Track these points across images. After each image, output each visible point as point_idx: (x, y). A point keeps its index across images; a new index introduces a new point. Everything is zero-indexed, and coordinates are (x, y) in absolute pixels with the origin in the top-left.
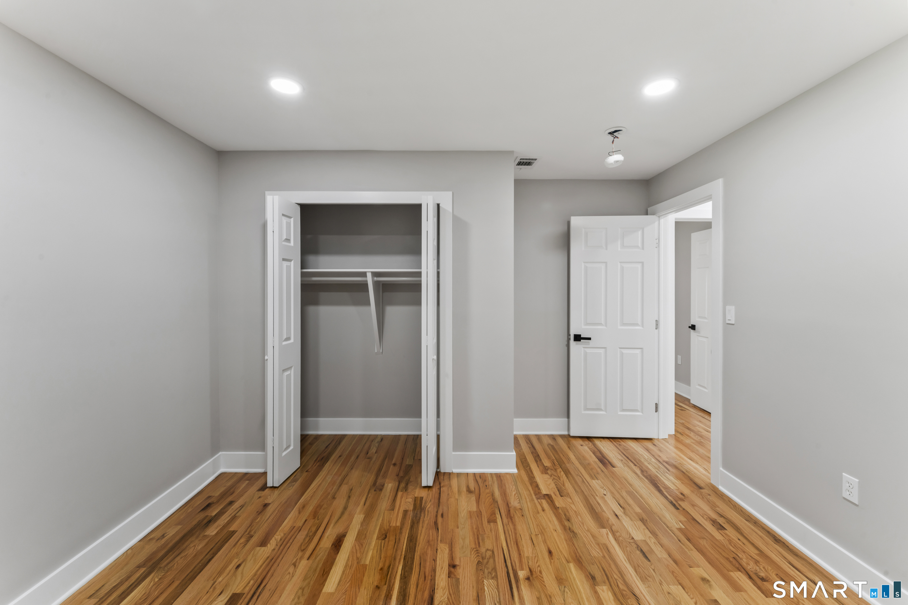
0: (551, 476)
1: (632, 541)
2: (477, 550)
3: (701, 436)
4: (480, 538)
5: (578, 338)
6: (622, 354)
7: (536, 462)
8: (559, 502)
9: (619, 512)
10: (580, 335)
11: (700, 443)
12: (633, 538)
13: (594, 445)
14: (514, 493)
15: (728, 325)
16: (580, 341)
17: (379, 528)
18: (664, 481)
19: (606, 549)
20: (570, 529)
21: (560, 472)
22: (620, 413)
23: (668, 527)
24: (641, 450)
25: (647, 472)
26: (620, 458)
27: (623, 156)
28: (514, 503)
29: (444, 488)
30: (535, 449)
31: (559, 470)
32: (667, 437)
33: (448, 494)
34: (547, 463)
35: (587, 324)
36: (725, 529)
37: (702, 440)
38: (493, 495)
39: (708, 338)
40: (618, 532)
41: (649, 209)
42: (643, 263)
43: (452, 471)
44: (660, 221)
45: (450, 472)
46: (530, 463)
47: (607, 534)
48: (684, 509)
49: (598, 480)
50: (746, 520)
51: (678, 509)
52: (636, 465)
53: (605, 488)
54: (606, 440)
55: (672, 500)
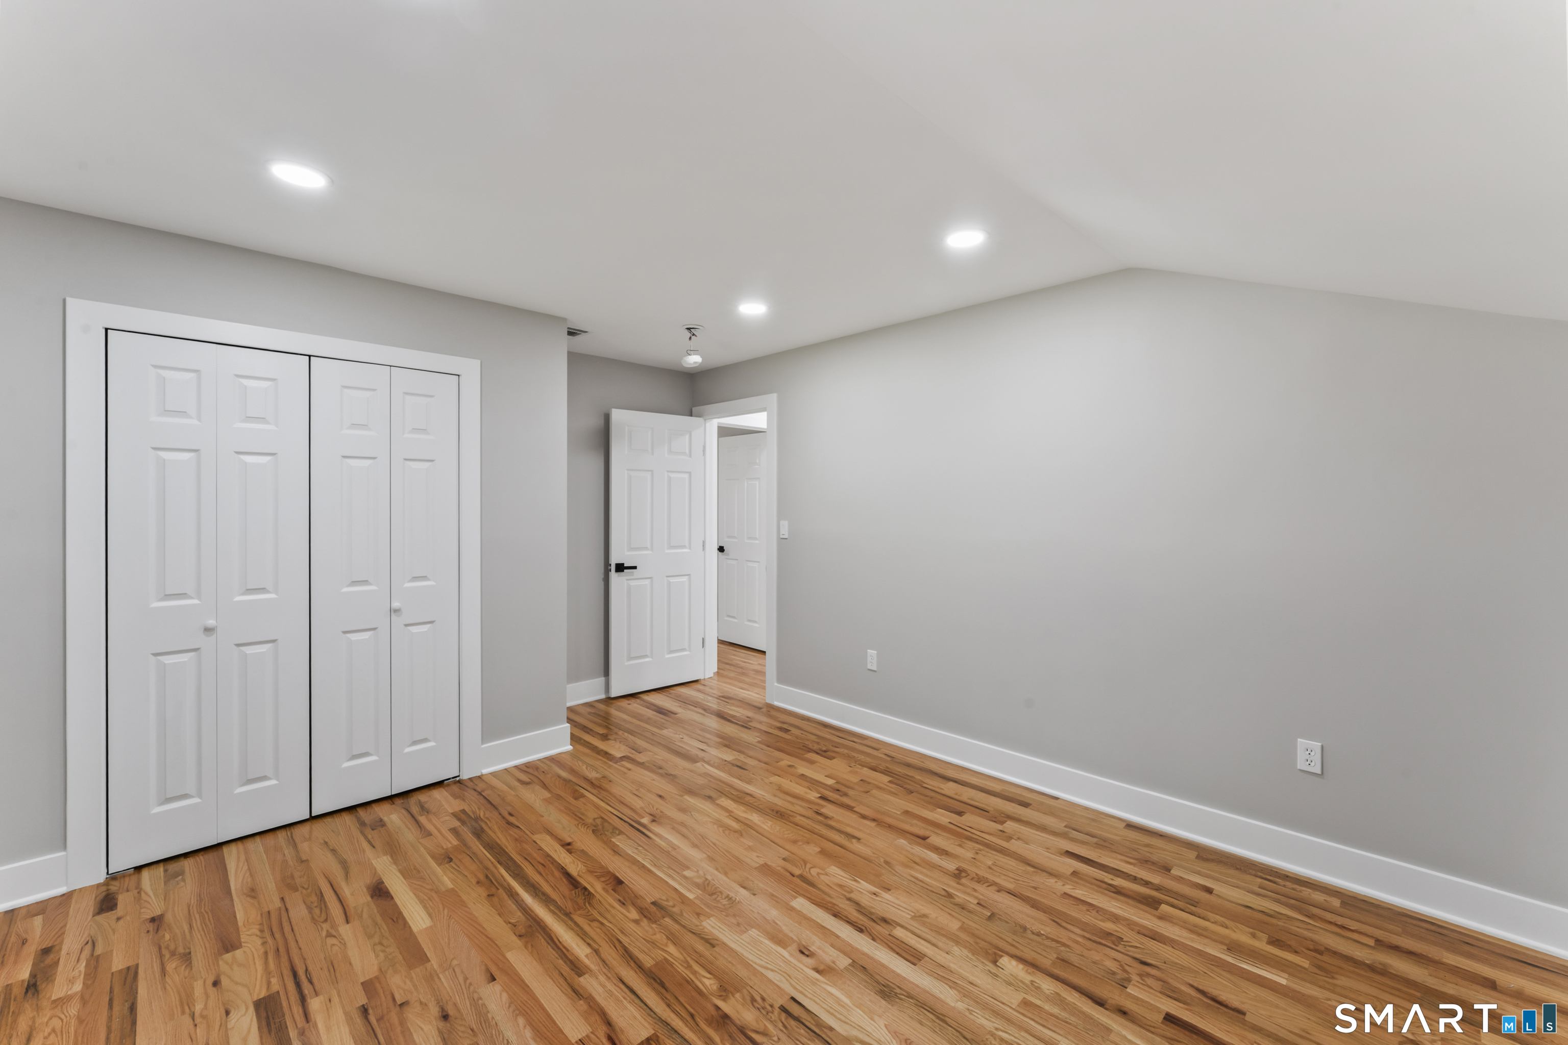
0: (615, 740)
1: (726, 763)
2: (583, 824)
3: (742, 668)
4: (578, 814)
5: (620, 568)
6: (669, 583)
7: (588, 733)
8: (641, 758)
9: (703, 747)
10: (623, 564)
11: (743, 674)
12: (726, 761)
13: (643, 700)
14: (584, 767)
15: (781, 540)
16: (623, 571)
17: (429, 857)
18: (728, 712)
19: (707, 775)
20: (666, 774)
21: (623, 734)
22: (668, 656)
23: (749, 743)
24: (693, 692)
25: (709, 709)
26: (677, 704)
27: (701, 357)
28: (592, 775)
29: (485, 792)
30: (576, 722)
31: (620, 732)
32: (712, 676)
33: (499, 795)
34: (602, 731)
35: (631, 549)
36: (790, 731)
37: (744, 671)
38: (559, 777)
39: (737, 560)
40: (710, 761)
41: (693, 409)
42: (690, 473)
43: (482, 772)
44: (706, 424)
45: (478, 775)
46: (581, 737)
47: (703, 765)
48: (755, 727)
49: (667, 729)
50: (802, 720)
51: (750, 729)
52: (696, 707)
53: (678, 733)
54: (653, 693)
55: (743, 724)
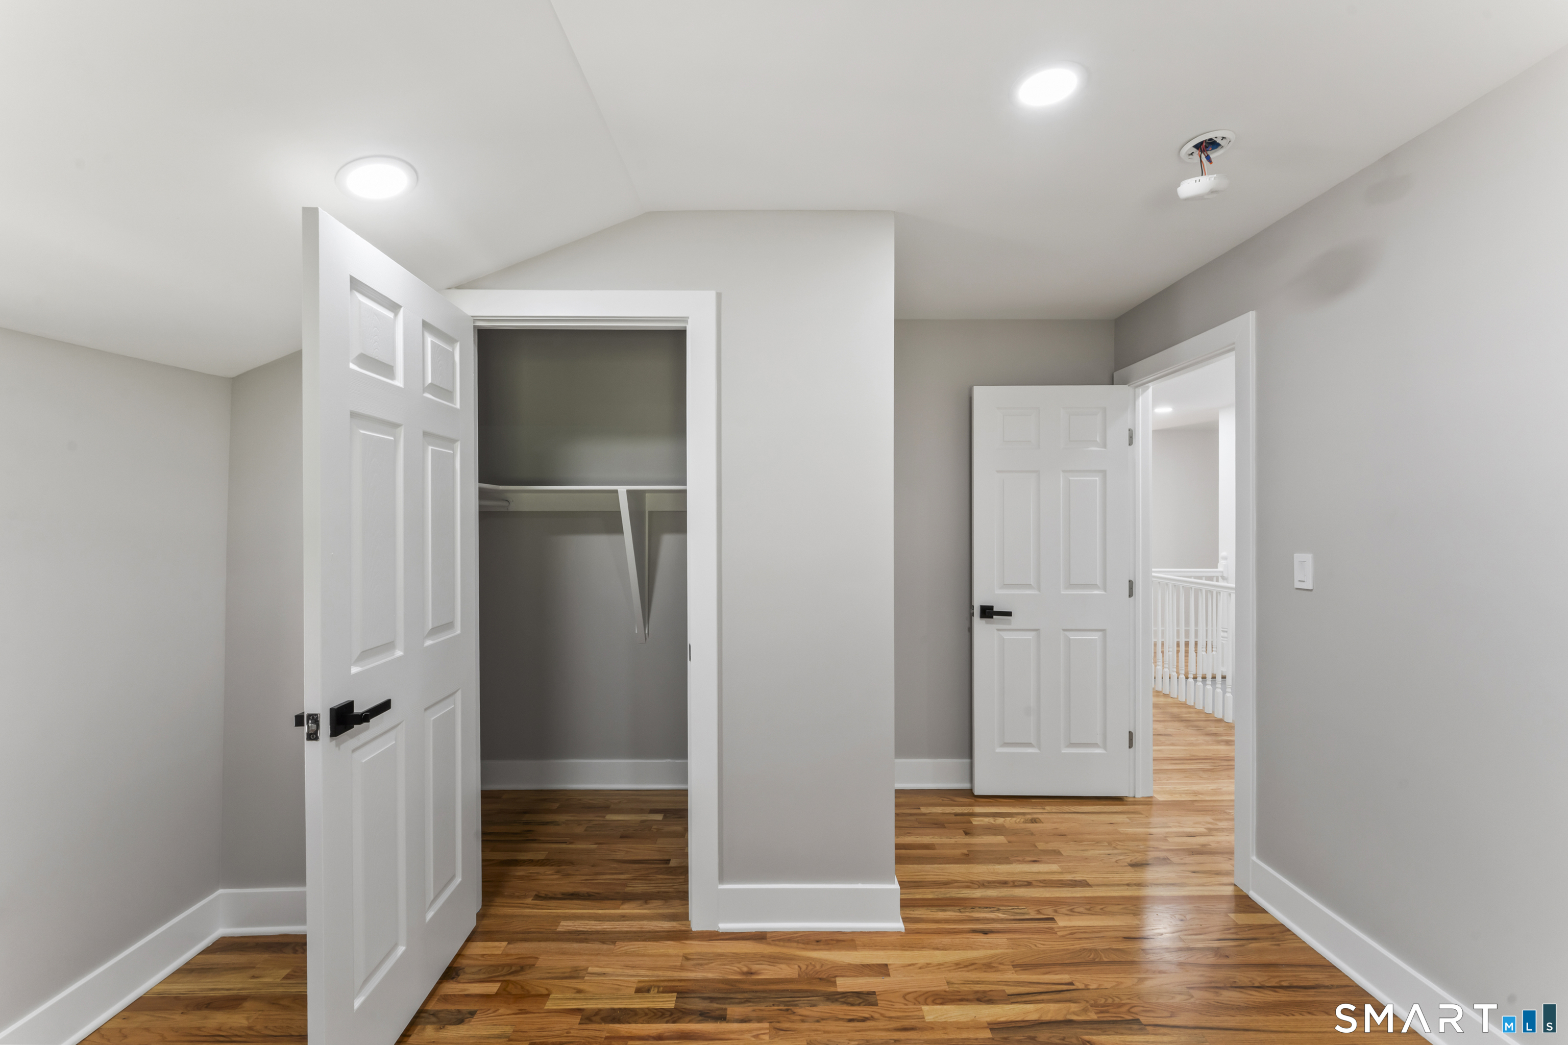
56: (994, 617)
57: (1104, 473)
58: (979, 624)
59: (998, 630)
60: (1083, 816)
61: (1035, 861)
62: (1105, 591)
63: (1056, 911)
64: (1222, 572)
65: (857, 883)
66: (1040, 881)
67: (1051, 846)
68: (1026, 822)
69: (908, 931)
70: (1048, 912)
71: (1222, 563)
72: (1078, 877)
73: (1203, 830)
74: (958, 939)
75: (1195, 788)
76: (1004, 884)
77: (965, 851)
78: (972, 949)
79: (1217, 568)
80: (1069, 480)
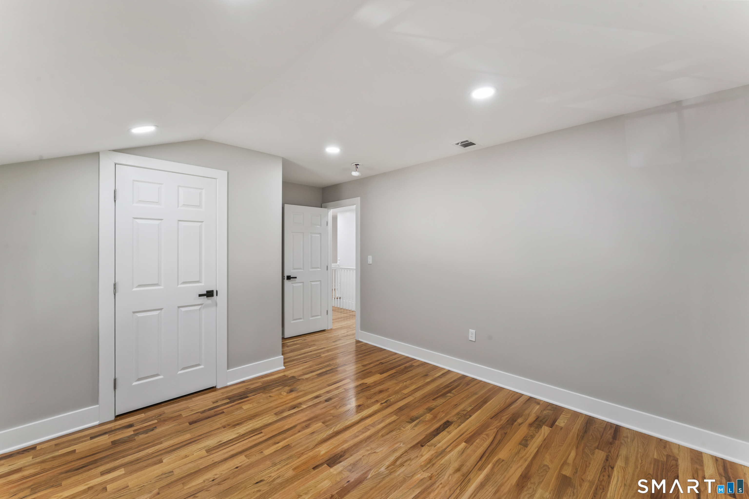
56: (291, 279)
57: (320, 234)
58: (286, 281)
59: (292, 283)
60: (316, 336)
61: (310, 347)
62: (321, 269)
63: (320, 354)
64: (338, 264)
65: (271, 358)
66: (313, 350)
67: (312, 344)
68: (303, 341)
69: (285, 368)
70: (319, 355)
71: (338, 262)
72: (322, 347)
73: (346, 332)
74: (300, 365)
75: (341, 324)
76: (305, 353)
77: (290, 350)
78: (304, 366)
79: (337, 263)
80: (312, 236)
